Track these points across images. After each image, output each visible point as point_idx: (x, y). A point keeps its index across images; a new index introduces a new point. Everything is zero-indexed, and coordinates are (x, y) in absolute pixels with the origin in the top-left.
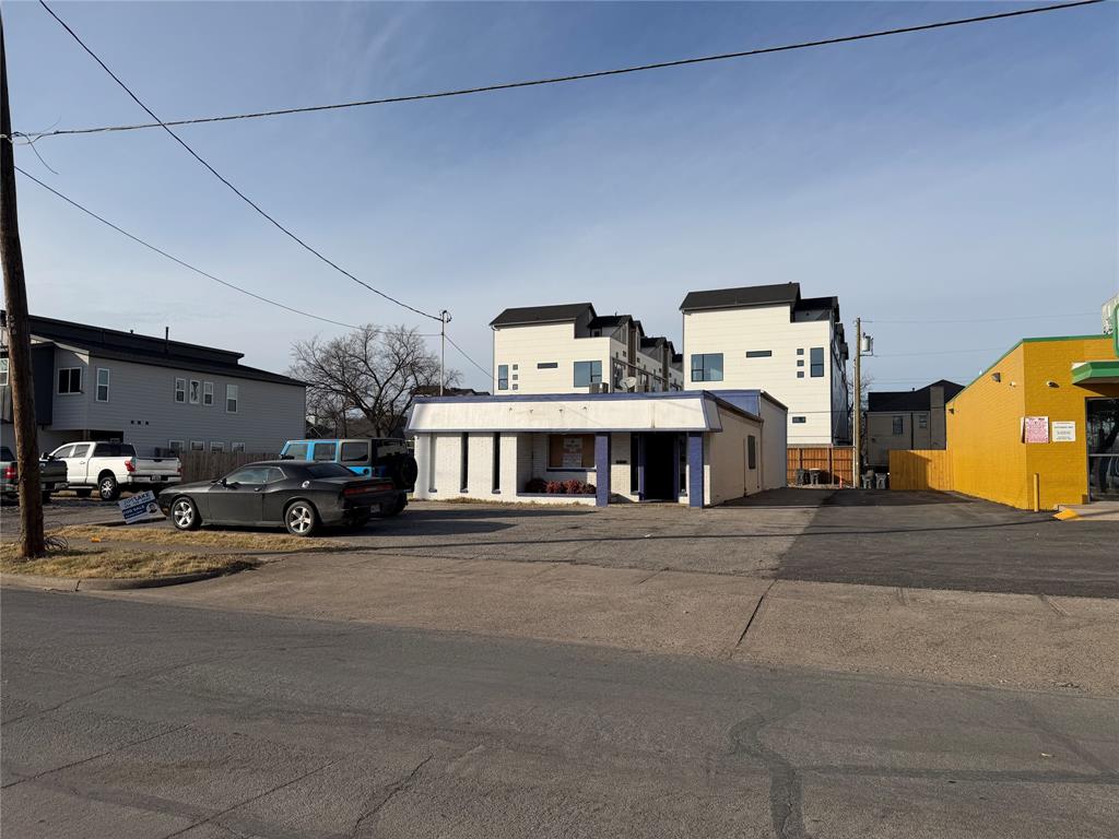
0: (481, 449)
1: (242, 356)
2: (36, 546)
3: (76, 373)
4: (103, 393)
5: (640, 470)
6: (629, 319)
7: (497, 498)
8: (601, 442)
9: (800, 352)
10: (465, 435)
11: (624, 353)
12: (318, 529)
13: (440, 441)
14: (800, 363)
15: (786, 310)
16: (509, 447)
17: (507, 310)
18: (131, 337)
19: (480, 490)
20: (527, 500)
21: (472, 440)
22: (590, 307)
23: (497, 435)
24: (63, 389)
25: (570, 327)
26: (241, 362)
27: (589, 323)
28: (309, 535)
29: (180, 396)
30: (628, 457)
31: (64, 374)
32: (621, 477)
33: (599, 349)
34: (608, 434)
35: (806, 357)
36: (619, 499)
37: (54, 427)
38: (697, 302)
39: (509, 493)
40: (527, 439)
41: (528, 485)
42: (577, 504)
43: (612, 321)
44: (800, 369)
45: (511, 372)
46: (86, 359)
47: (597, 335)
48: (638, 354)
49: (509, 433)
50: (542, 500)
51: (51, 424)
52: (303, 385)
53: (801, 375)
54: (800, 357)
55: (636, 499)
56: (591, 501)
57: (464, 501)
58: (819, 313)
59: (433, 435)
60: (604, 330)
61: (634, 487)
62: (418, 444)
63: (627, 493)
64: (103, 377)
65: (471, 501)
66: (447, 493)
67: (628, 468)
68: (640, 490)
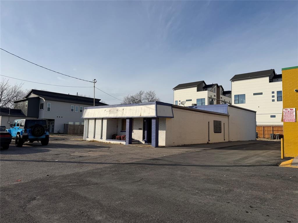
0: (99, 124)
3: (42, 105)
4: (49, 109)
5: (146, 132)
6: (217, 85)
7: (101, 141)
8: (128, 122)
9: (273, 92)
10: (95, 119)
11: (215, 96)
13: (90, 121)
15: (267, 79)
16: (105, 122)
17: (179, 85)
20: (108, 141)
21: (97, 121)
22: (203, 82)
23: (103, 119)
24: (41, 109)
25: (196, 88)
26: (100, 101)
29: (72, 110)
30: (142, 127)
32: (138, 134)
33: (204, 95)
35: (275, 94)
36: (138, 142)
39: (104, 140)
42: (121, 144)
44: (273, 99)
45: (179, 103)
46: (44, 100)
47: (206, 90)
48: (221, 96)
50: (113, 142)
51: (38, 117)
53: (273, 101)
54: (273, 95)
55: (144, 142)
56: (124, 143)
57: (93, 141)
61: (144, 138)
62: (85, 122)
63: (141, 140)
64: (49, 105)
65: (96, 141)
66: (90, 138)
67: (141, 131)
68: (146, 139)
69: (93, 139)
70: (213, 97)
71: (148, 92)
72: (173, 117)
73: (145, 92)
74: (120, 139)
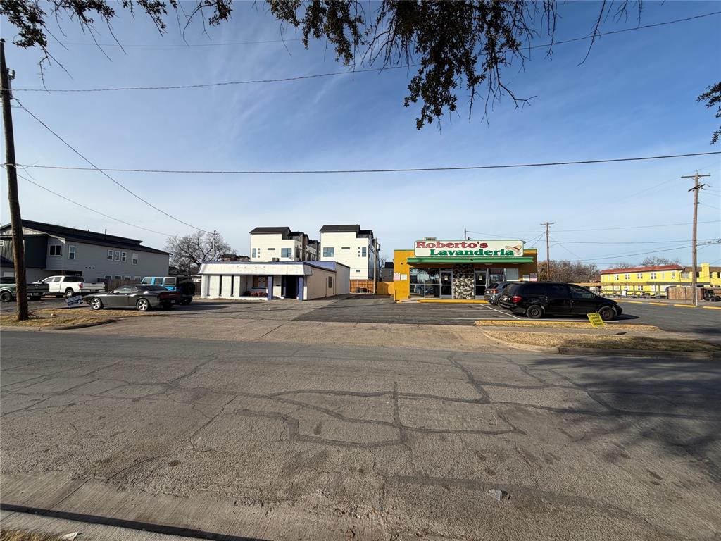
0: (226, 281)
1: (141, 242)
2: (24, 315)
3: (59, 248)
4: (72, 256)
5: (285, 288)
6: (303, 233)
7: (232, 298)
8: (270, 279)
9: (359, 248)
10: (221, 276)
11: (301, 246)
12: (150, 309)
13: (211, 277)
14: (359, 252)
15: (354, 234)
16: (237, 280)
17: (257, 228)
18: (88, 233)
19: (226, 295)
20: (243, 298)
21: (223, 277)
22: (288, 228)
23: (233, 276)
24: (52, 253)
25: (280, 235)
26: (141, 244)
27: (287, 234)
28: (146, 311)
30: (280, 284)
31: (53, 248)
32: (277, 291)
33: (291, 244)
34: (273, 276)
35: (361, 250)
36: (277, 298)
37: (47, 269)
38: (326, 229)
39: (237, 296)
40: (245, 278)
41: (245, 293)
42: (261, 300)
43: (297, 234)
44: (358, 254)
45: (257, 251)
46: (64, 241)
47: (291, 239)
48: (306, 246)
49: (237, 275)
50: (249, 299)
51: (45, 267)
52: (168, 254)
53: (359, 256)
54: (359, 250)
55: (283, 298)
56: (266, 299)
57: (220, 299)
58: (366, 235)
59: (209, 275)
60: (294, 237)
61: (282, 294)
62: (203, 278)
63: (279, 296)
64: (72, 249)
65: (223, 299)
66: (214, 295)
67: (280, 287)
68: (284, 295)
69: (218, 297)
70: (299, 247)
72: (312, 275)
74: (256, 295)
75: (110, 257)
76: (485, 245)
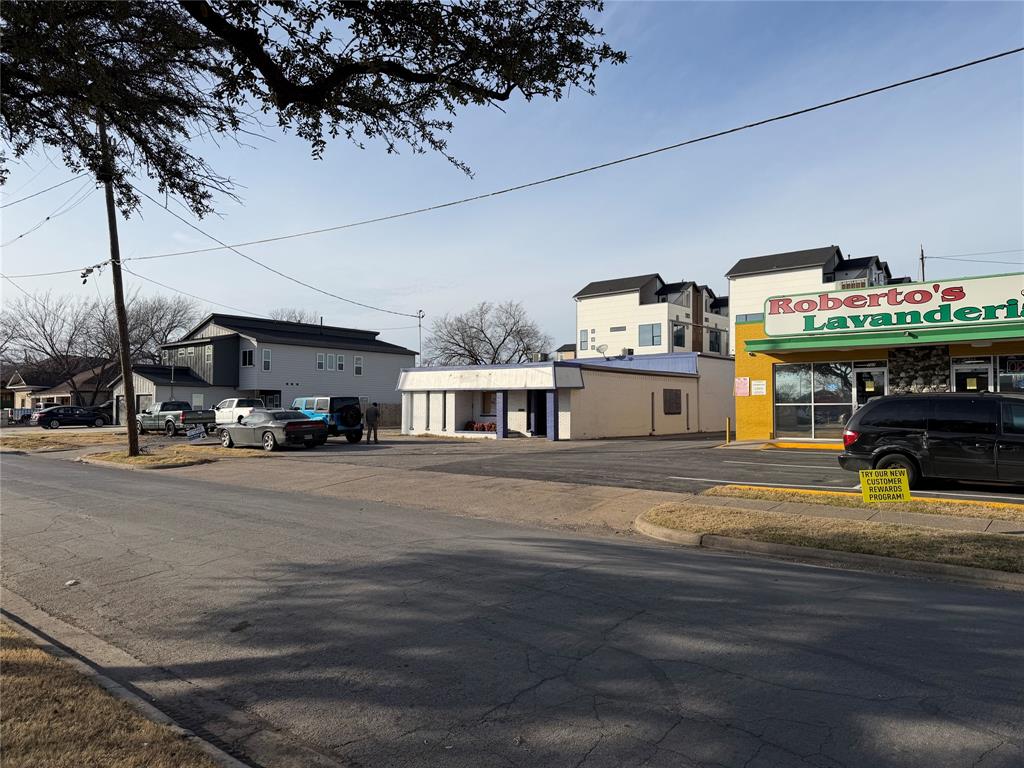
0: (436, 399)
1: (378, 334)
2: (134, 451)
3: (251, 352)
4: (267, 366)
5: (532, 415)
6: (694, 285)
7: (444, 434)
8: (500, 398)
10: (428, 393)
11: (687, 316)
13: (415, 396)
15: (820, 272)
16: (451, 398)
17: (591, 284)
18: (298, 325)
19: (436, 430)
20: (460, 435)
21: (431, 395)
22: (657, 276)
23: (445, 392)
24: (245, 364)
25: (636, 296)
26: (377, 338)
27: (653, 289)
30: (525, 407)
31: (245, 353)
32: (518, 420)
33: (659, 313)
34: (505, 392)
36: (519, 435)
37: (240, 388)
38: (746, 268)
39: (451, 432)
40: (465, 397)
41: (463, 425)
42: (486, 438)
43: (677, 288)
45: (590, 335)
46: (255, 343)
47: (664, 301)
48: (706, 315)
49: (451, 391)
50: (469, 435)
51: (238, 386)
52: (413, 354)
55: (529, 435)
56: (493, 436)
57: (427, 436)
59: (412, 393)
60: (670, 296)
61: (529, 427)
62: (405, 398)
63: (523, 430)
64: (267, 356)
65: (432, 436)
66: (419, 429)
67: (524, 414)
68: (533, 429)
69: (423, 432)
70: (683, 319)
71: (503, 304)
72: (583, 387)
73: (496, 306)
74: (483, 429)
75: (320, 366)
76: (958, 293)
